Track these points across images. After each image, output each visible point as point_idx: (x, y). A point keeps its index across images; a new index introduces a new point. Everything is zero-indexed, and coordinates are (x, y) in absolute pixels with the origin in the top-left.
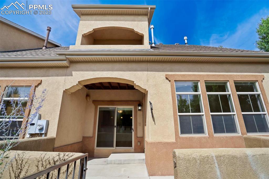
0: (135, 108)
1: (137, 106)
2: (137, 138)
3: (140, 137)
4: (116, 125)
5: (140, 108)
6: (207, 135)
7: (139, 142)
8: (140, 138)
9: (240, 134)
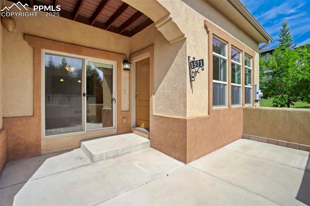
0: (118, 66)
1: (122, 63)
2: (121, 113)
3: (126, 111)
4: (85, 92)
5: (127, 66)
6: (227, 107)
7: (124, 118)
8: (125, 113)
9: (241, 105)
